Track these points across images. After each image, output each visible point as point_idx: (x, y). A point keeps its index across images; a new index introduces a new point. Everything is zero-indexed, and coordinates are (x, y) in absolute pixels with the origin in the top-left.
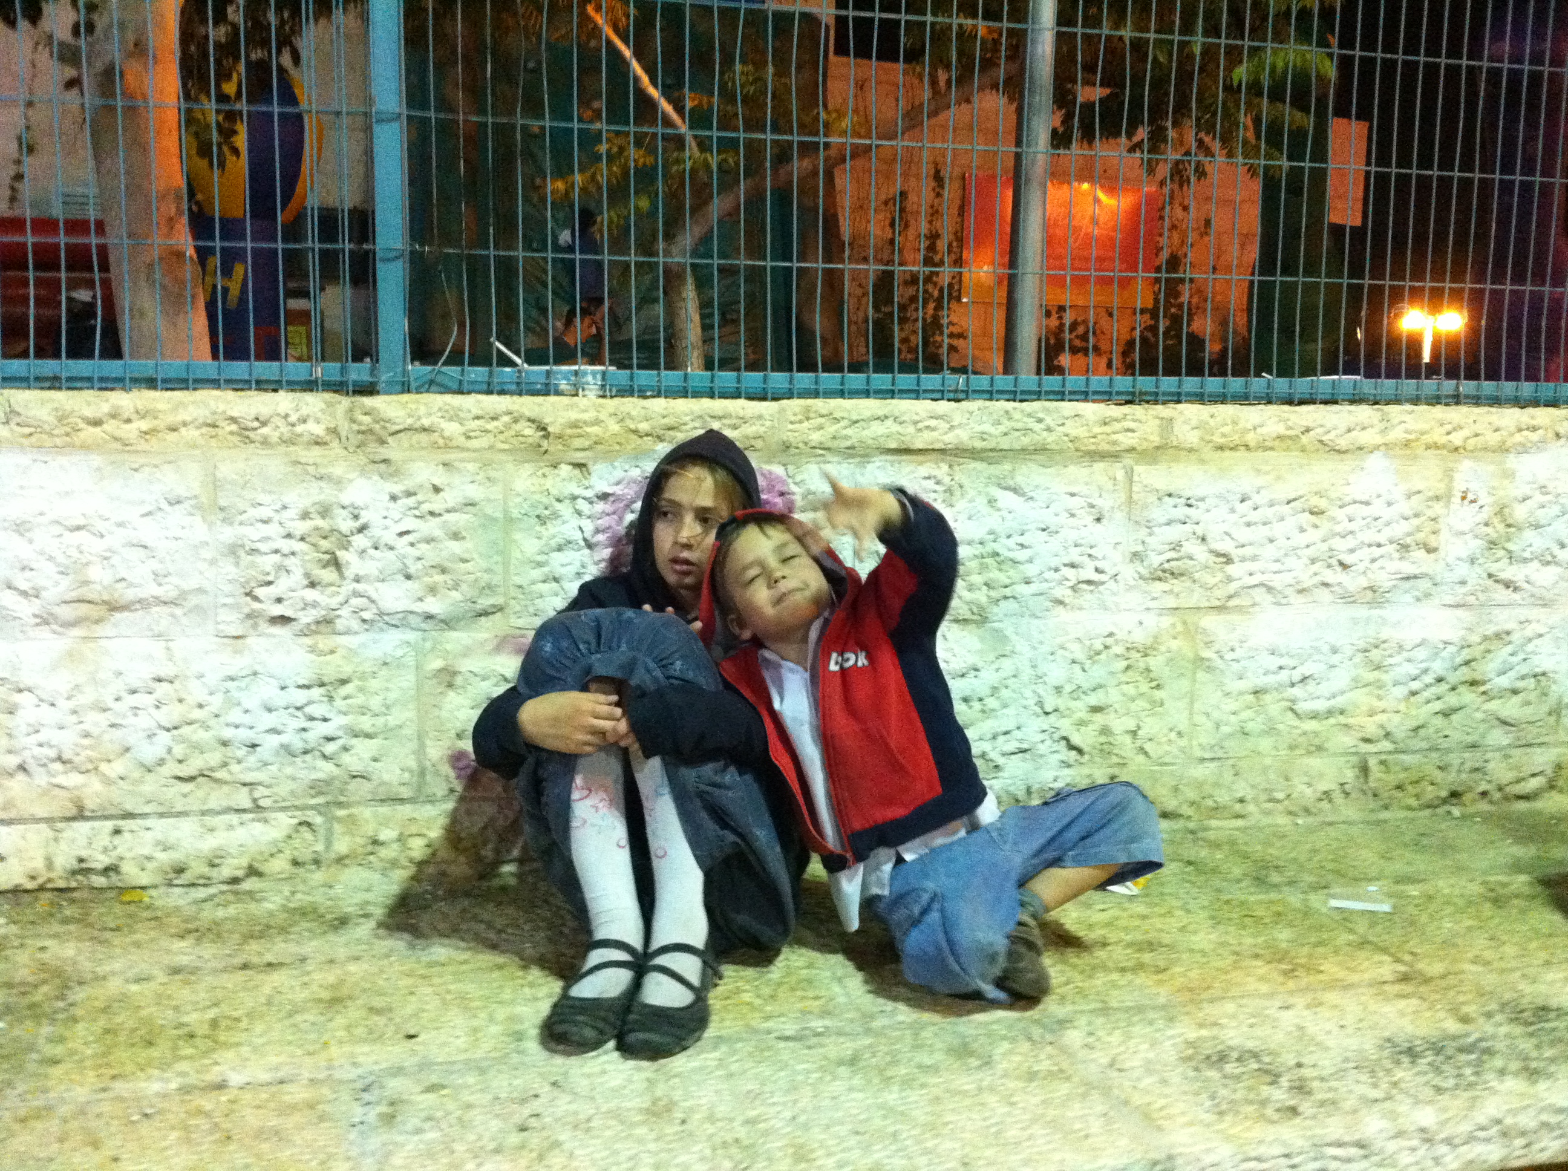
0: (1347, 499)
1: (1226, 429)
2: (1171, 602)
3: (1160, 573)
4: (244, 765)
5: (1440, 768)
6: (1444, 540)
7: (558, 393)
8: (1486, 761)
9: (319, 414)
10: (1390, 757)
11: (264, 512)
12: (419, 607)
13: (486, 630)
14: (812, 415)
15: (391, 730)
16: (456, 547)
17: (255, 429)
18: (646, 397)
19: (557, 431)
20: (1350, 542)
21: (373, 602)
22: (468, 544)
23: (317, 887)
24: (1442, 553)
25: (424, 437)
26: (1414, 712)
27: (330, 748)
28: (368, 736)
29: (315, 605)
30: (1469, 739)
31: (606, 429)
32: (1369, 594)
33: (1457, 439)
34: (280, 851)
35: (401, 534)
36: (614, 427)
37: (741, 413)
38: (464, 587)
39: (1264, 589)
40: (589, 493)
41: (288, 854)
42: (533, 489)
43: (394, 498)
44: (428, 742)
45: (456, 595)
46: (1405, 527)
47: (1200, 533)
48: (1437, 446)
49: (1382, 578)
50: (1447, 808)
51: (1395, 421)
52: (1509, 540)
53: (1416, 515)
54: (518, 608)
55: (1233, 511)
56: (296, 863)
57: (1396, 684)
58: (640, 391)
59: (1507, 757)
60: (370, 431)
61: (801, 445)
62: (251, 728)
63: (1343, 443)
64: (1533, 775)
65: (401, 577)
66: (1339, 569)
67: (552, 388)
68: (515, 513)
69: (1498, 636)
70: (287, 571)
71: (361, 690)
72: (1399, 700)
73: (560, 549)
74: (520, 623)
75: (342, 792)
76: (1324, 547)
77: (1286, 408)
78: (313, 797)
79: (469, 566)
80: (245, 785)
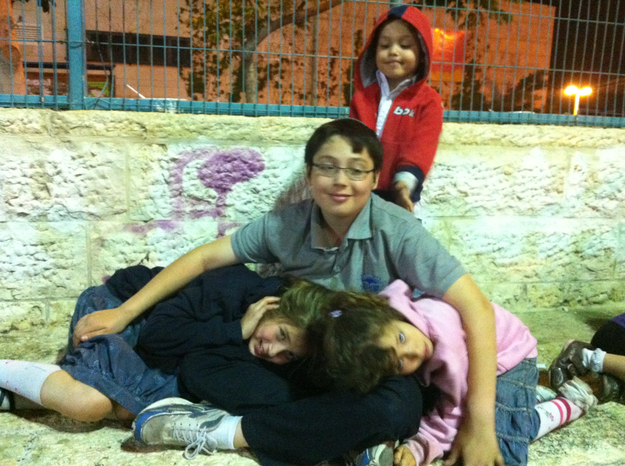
0: (522, 168)
1: (467, 135)
2: (440, 214)
3: (435, 200)
4: (8, 280)
5: (560, 290)
6: (565, 188)
7: (156, 111)
8: (581, 287)
9: (38, 119)
10: (537, 285)
11: (13, 165)
12: (85, 209)
13: (118, 221)
14: (272, 124)
15: (75, 265)
16: (102, 182)
17: (7, 126)
18: (197, 114)
19: (151, 129)
20: (523, 188)
21: (65, 207)
22: (109, 181)
23: (42, 336)
24: (564, 194)
25: (86, 130)
26: (549, 265)
27: (47, 273)
28: (64, 268)
29: (38, 208)
30: (574, 277)
31: (174, 128)
32: (531, 212)
33: (573, 142)
34: (25, 319)
35: (77, 176)
36: (178, 128)
37: (239, 122)
38: (108, 201)
39: (481, 209)
40: (167, 158)
41: (29, 320)
42: (139, 156)
43: (73, 159)
44: (93, 272)
45: (103, 204)
46: (549, 181)
47: (453, 183)
48: (564, 145)
49: (537, 205)
50: (563, 307)
51: (545, 133)
52: (595, 188)
53: (553, 176)
54: (134, 211)
55: (469, 172)
56: (33, 324)
57: (541, 251)
58: (195, 111)
59: (590, 285)
60: (61, 127)
61: (268, 138)
62: (10, 263)
63: (521, 142)
64: (602, 293)
65: (77, 196)
66: (517, 200)
67: (152, 108)
68: (131, 167)
69: (589, 231)
70: (25, 192)
71: (60, 247)
72: (542, 259)
73: (153, 184)
74: (134, 218)
75: (54, 293)
76: (510, 190)
77: (496, 126)
78: (40, 295)
79: (109, 191)
80: (8, 289)
